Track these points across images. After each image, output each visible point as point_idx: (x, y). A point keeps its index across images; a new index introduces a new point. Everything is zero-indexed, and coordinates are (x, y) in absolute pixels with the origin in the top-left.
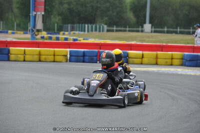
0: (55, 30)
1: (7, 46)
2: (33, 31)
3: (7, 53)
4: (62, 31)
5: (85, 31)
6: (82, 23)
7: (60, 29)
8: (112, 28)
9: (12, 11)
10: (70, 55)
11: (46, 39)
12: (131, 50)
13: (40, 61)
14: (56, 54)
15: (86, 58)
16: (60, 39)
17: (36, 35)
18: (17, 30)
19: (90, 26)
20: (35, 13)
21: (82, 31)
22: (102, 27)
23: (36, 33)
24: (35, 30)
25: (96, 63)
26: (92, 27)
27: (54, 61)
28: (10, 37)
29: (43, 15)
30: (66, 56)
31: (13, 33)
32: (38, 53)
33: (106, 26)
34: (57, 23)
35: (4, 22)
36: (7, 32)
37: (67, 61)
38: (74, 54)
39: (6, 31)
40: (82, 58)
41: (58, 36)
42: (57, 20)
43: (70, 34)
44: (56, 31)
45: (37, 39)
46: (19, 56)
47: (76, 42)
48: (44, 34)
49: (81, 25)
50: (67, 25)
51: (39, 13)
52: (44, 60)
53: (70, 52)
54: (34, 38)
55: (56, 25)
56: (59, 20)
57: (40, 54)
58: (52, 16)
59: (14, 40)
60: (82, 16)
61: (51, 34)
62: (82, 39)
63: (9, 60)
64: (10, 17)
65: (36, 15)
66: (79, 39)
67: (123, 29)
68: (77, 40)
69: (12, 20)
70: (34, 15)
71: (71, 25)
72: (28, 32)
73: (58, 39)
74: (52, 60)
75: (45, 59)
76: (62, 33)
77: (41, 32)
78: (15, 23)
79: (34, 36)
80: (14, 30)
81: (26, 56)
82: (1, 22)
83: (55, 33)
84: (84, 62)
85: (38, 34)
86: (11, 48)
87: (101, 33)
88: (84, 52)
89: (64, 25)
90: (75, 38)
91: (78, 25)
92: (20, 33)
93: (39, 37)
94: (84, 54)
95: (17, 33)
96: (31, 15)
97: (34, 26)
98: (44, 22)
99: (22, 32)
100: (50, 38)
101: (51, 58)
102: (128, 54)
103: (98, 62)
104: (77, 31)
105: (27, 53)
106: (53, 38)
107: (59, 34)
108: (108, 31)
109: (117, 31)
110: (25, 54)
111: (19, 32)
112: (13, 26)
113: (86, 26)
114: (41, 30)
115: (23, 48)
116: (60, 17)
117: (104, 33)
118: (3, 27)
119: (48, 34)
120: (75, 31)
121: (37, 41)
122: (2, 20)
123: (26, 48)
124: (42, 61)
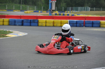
0: (62, 10)
1: (37, 19)
2: (50, 11)
3: (37, 22)
4: (66, 11)
5: (78, 11)
6: (77, 7)
7: (65, 10)
8: (93, 9)
9: (41, 1)
11: (58, 15)
12: (102, 20)
13: (54, 26)
14: (62, 22)
15: (78, 24)
17: (52, 13)
18: (43, 10)
19: (81, 8)
20: (52, 2)
21: (77, 11)
22: (87, 8)
25: (83, 27)
26: (82, 9)
28: (39, 14)
29: (56, 2)
31: (41, 12)
33: (90, 8)
34: (64, 7)
35: (37, 6)
36: (38, 12)
40: (75, 24)
41: (64, 13)
42: (64, 5)
43: (70, 12)
44: (63, 11)
45: (52, 15)
46: (43, 23)
48: (57, 12)
49: (76, 7)
50: (69, 8)
51: (53, 2)
53: (69, 21)
55: (63, 8)
56: (65, 5)
57: (54, 23)
58: (61, 3)
59: (41, 16)
60: (77, 2)
61: (60, 12)
62: (76, 14)
63: (38, 26)
64: (40, 4)
66: (75, 15)
67: (99, 9)
68: (74, 15)
70: (51, 3)
71: (71, 8)
72: (48, 11)
73: (64, 15)
74: (60, 25)
75: (56, 25)
76: (66, 12)
77: (55, 11)
78: (42, 7)
80: (41, 11)
81: (47, 24)
82: (35, 7)
83: (63, 12)
84: (76, 26)
86: (39, 20)
87: (87, 11)
88: (77, 21)
89: (68, 8)
90: (73, 14)
91: (75, 7)
93: (54, 14)
94: (77, 22)
95: (43, 12)
96: (49, 2)
97: (51, 9)
98: (56, 6)
99: (46, 12)
100: (60, 14)
102: (100, 22)
103: (84, 26)
106: (61, 15)
107: (65, 12)
108: (91, 10)
109: (96, 10)
110: (46, 22)
111: (44, 11)
112: (41, 8)
113: (79, 8)
115: (45, 20)
116: (65, 4)
117: (88, 11)
118: (36, 9)
119: (59, 12)
120: (73, 10)
121: (53, 16)
122: (36, 6)
123: (47, 20)
124: (55, 26)
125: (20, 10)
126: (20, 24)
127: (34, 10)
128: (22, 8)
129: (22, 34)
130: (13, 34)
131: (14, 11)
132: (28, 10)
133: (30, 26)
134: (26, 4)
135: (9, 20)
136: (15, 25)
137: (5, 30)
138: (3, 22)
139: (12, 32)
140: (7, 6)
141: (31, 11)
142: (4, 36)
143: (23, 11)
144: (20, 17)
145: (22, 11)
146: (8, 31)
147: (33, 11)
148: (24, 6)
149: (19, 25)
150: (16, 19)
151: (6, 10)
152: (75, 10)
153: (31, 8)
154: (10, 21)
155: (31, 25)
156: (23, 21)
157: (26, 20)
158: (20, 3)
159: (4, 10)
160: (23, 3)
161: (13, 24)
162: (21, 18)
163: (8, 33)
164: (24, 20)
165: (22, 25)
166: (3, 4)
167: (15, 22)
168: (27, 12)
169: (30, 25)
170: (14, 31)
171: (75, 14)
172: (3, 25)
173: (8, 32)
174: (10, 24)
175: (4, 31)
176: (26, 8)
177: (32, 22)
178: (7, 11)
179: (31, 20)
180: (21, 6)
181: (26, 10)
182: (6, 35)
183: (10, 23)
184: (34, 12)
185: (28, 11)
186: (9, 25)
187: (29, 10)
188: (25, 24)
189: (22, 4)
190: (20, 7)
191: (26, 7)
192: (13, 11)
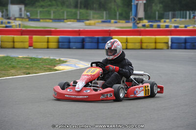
0: (155, 18)
1: (110, 35)
2: (135, 19)
4: (163, 18)
5: (186, 18)
6: (183, 10)
7: (161, 17)
9: (115, 1)
10: (172, 43)
11: (148, 27)
13: (142, 48)
14: (158, 41)
15: (188, 44)
16: (161, 26)
17: (138, 24)
18: (120, 19)
19: (191, 12)
20: (137, 2)
21: (183, 18)
23: (138, 22)
24: (137, 19)
27: (155, 49)
28: (113, 26)
29: (145, 4)
30: (167, 43)
31: (116, 22)
32: (140, 41)
34: (158, 11)
35: (107, 12)
36: (110, 22)
37: (168, 49)
38: (176, 41)
39: (109, 20)
40: (183, 44)
41: (159, 23)
42: (158, 8)
43: (171, 21)
44: (157, 19)
45: (138, 27)
47: (178, 29)
48: (145, 22)
49: (182, 12)
50: (167, 13)
51: (140, 2)
52: (145, 48)
53: (172, 39)
54: (136, 26)
55: (157, 13)
56: (160, 8)
57: (141, 42)
58: (153, 4)
59: (117, 29)
60: (183, 3)
61: (152, 22)
62: (183, 26)
64: (113, 7)
65: (137, 4)
68: (178, 27)
69: (115, 10)
70: (135, 4)
71: (173, 12)
72: (130, 21)
73: (159, 26)
74: (154, 47)
75: (147, 46)
76: (163, 20)
77: (142, 20)
78: (118, 13)
79: (136, 24)
80: (116, 20)
81: (128, 44)
82: (105, 13)
83: (157, 21)
84: (185, 48)
85: (140, 23)
86: (114, 37)
88: (186, 39)
89: (165, 13)
90: (176, 25)
91: (179, 12)
92: (122, 23)
93: (140, 25)
94: (186, 41)
95: (119, 22)
96: (133, 4)
97: (136, 15)
98: (145, 10)
99: (124, 21)
100: (151, 26)
101: (153, 46)
104: (178, 18)
105: (129, 41)
106: (154, 26)
107: (160, 21)
110: (127, 42)
111: (121, 21)
112: (115, 15)
113: (188, 13)
114: (142, 18)
115: (125, 37)
116: (161, 5)
118: (106, 17)
119: (149, 22)
120: (176, 18)
121: (139, 29)
122: (106, 10)
123: (128, 37)
124: (144, 49)
125: (77, 20)
126: (79, 45)
127: (103, 18)
128: (80, 16)
129: (84, 65)
130: (67, 66)
131: (65, 21)
132: (91, 18)
133: (98, 48)
134: (87, 9)
135: (59, 39)
136: (69, 48)
137: (52, 58)
138: (48, 42)
139: (66, 62)
140: (52, 12)
141: (97, 21)
142: (51, 70)
143: (83, 22)
144: (79, 32)
145: (80, 22)
146: (57, 59)
147: (100, 21)
148: (83, 11)
149: (77, 48)
150: (71, 37)
151: (51, 21)
152: (179, 17)
153: (96, 16)
154: (60, 41)
155: (100, 47)
156: (83, 41)
157: (89, 38)
158: (76, 7)
159: (48, 20)
160: (83, 6)
161: (66, 47)
162: (80, 35)
163: (59, 64)
164: (86, 38)
165: (83, 47)
166: (46, 9)
167: (70, 42)
168: (90, 23)
169: (96, 47)
170: (68, 60)
171: (181, 25)
172: (48, 48)
173: (57, 61)
174: (60, 46)
175: (52, 60)
176: (87, 16)
177: (100, 41)
178: (53, 22)
179: (98, 38)
180: (78, 12)
181: (88, 20)
182: (55, 66)
183: (60, 43)
184: (103, 22)
185: (92, 22)
186: (59, 48)
187: (94, 18)
188: (87, 45)
189: (81, 8)
190: (75, 14)
191: (87, 13)
192: (63, 22)
